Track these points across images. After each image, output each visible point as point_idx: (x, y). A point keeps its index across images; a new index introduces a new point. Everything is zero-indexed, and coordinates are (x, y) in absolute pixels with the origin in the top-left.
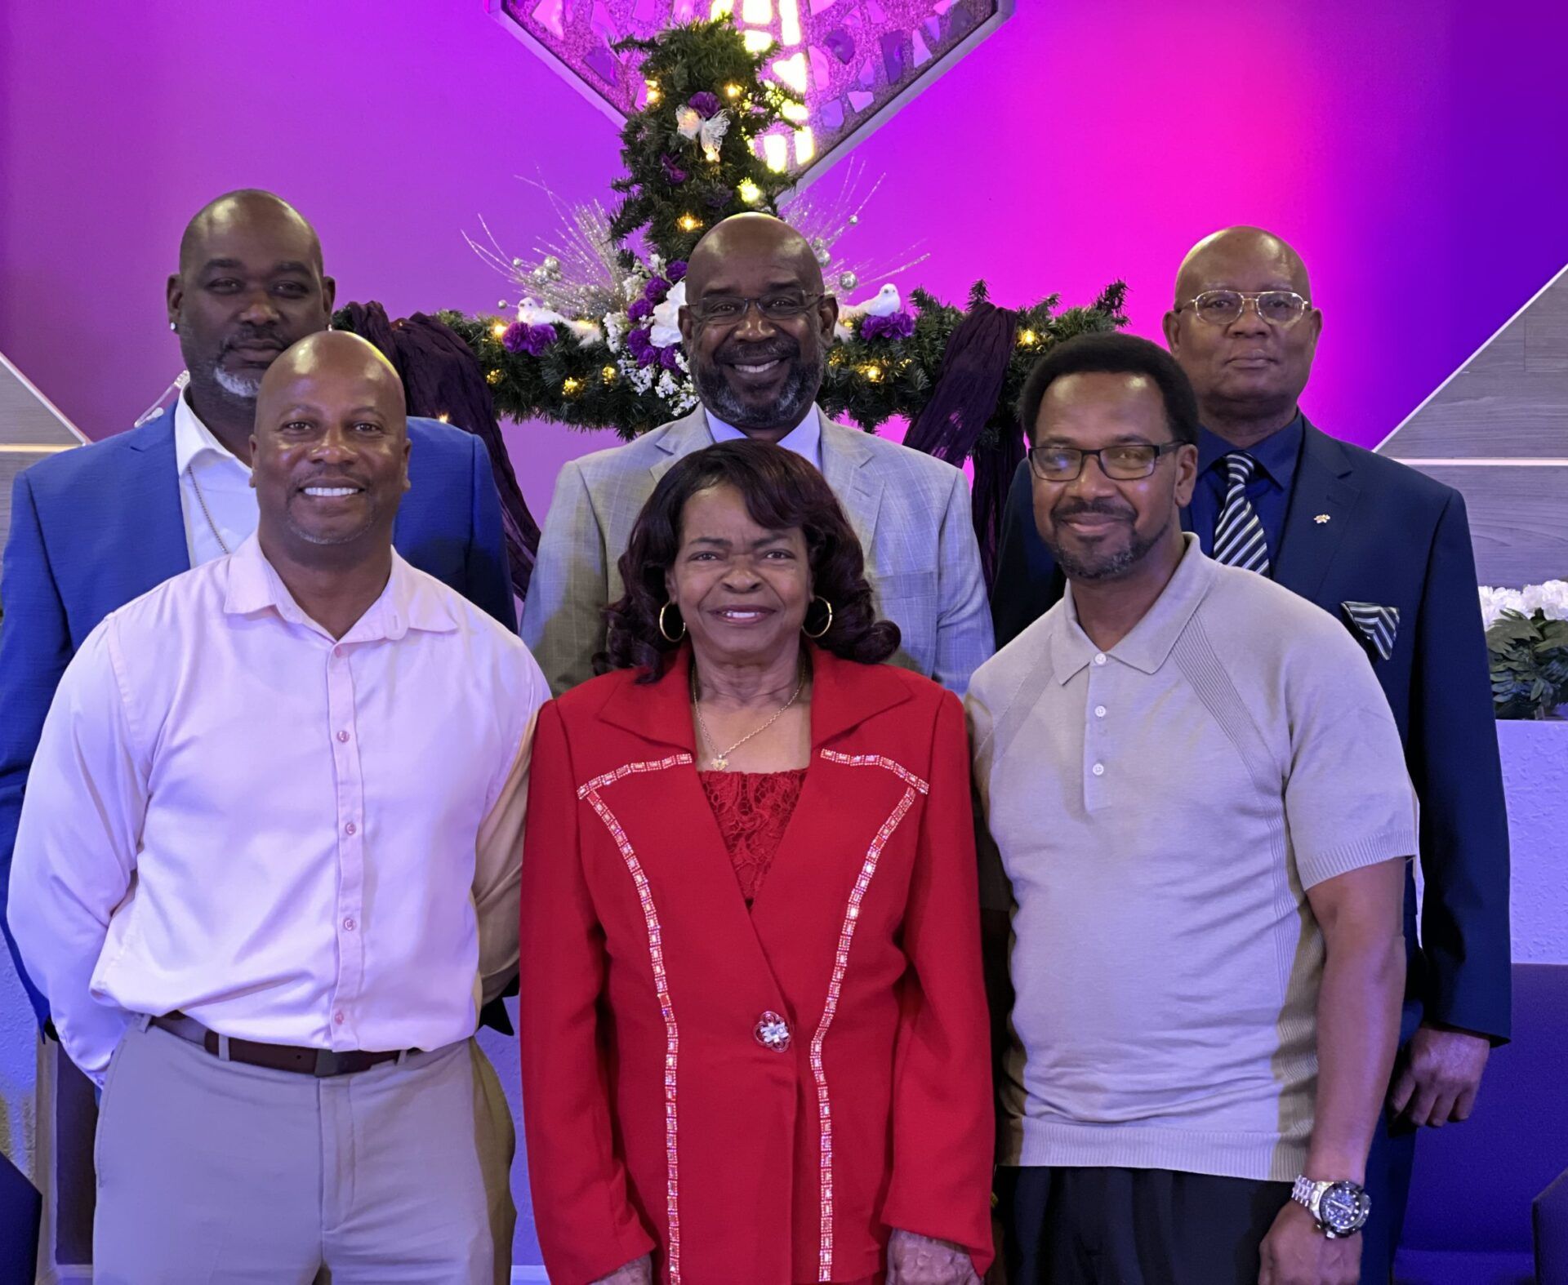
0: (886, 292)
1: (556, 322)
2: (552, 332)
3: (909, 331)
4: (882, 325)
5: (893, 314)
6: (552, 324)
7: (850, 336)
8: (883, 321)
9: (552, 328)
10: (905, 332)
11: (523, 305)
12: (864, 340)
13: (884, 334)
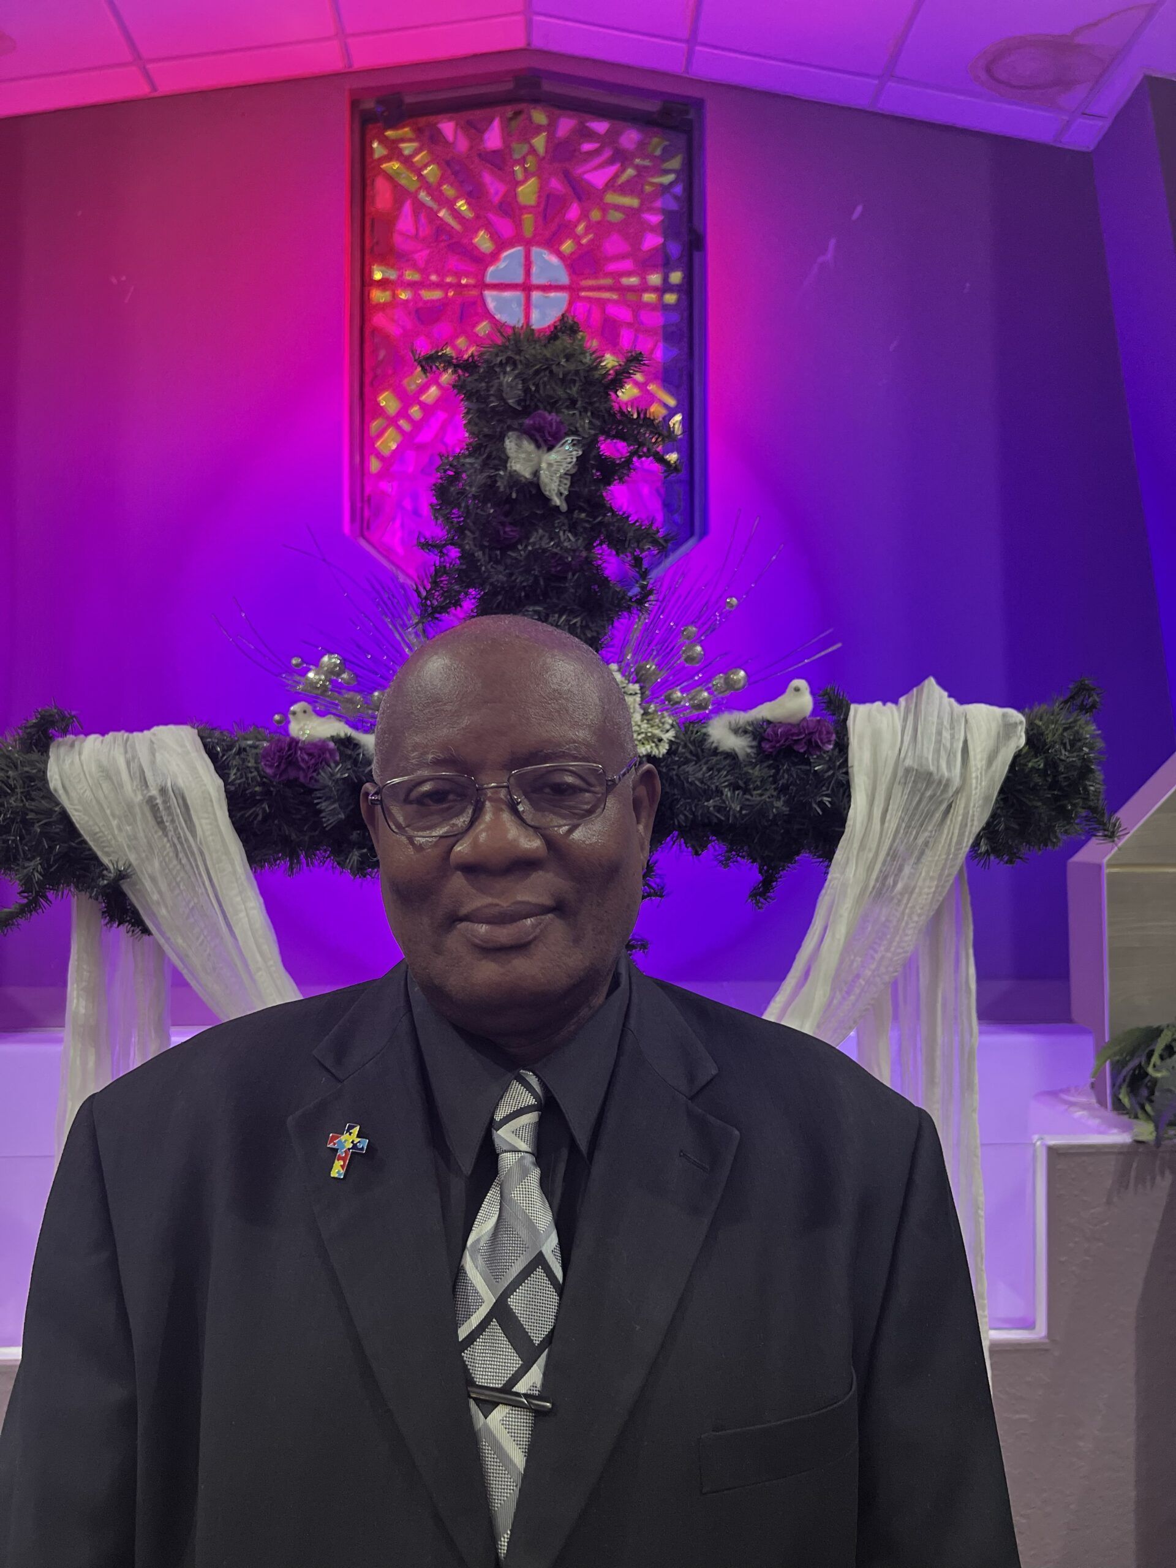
0: (797, 690)
1: (342, 735)
2: (332, 752)
3: (829, 742)
4: (793, 735)
5: (804, 719)
6: (333, 738)
7: (749, 750)
8: (795, 730)
9: (332, 745)
10: (823, 744)
11: (294, 713)
12: (768, 757)
13: (796, 748)
